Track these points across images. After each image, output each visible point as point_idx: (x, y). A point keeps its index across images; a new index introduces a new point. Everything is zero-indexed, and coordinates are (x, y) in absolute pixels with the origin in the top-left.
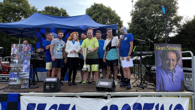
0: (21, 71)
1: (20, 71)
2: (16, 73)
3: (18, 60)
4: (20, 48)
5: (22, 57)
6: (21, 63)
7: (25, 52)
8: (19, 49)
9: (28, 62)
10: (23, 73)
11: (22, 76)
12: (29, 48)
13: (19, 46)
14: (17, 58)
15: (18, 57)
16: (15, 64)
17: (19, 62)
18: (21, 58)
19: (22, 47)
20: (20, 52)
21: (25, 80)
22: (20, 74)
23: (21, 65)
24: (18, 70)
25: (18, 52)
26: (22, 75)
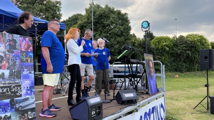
0: (18, 94)
1: (15, 94)
2: (8, 101)
3: (8, 71)
4: (12, 43)
5: (17, 63)
6: (17, 76)
7: (21, 52)
8: (10, 45)
9: (30, 74)
10: (23, 98)
11: (21, 105)
12: (30, 46)
13: (7, 38)
14: (7, 65)
15: (9, 63)
16: (4, 78)
17: (11, 75)
18: (15, 65)
19: (15, 41)
20: (13, 52)
21: (29, 113)
22: (16, 100)
23: (17, 81)
24: (12, 92)
25: (7, 53)
26: (21, 102)
